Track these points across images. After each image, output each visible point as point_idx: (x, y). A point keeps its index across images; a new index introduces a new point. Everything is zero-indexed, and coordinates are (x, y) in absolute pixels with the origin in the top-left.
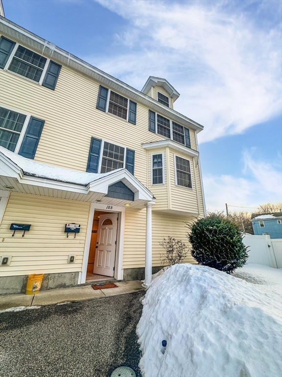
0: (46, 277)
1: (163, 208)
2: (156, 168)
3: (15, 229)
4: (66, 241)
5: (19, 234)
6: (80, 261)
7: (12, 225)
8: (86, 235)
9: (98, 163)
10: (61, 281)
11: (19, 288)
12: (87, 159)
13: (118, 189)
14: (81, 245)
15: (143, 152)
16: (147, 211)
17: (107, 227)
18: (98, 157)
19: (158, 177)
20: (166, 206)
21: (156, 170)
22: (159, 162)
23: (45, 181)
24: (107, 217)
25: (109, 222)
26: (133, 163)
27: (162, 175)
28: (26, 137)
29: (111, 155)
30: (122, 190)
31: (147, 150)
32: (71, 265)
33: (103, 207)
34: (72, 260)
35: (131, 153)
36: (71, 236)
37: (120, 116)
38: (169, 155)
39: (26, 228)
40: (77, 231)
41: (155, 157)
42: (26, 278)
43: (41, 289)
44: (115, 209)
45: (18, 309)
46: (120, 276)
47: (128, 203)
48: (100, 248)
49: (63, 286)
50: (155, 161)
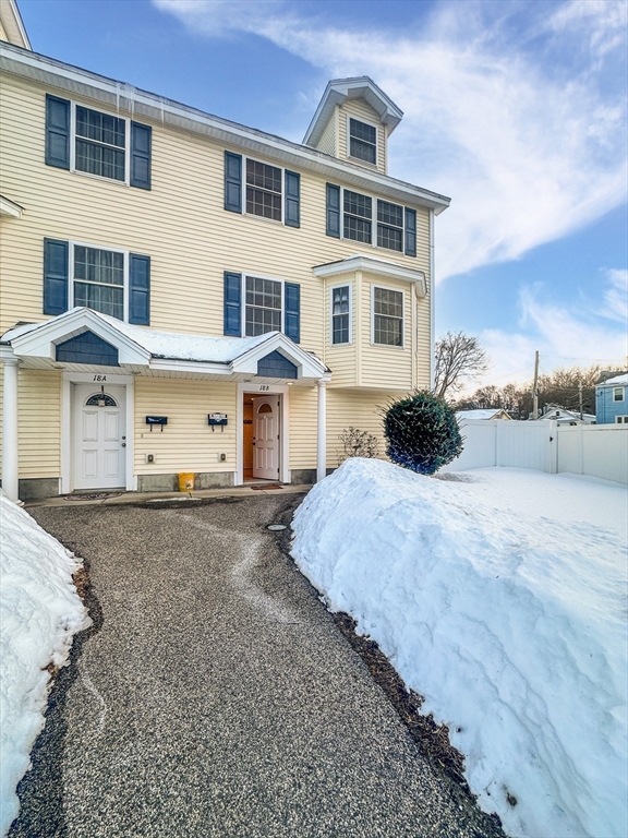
0: (197, 476)
1: (347, 383)
2: (338, 313)
3: (152, 423)
4: (211, 436)
5: (157, 428)
6: (234, 460)
7: (147, 418)
8: (236, 427)
9: (239, 318)
10: (214, 481)
11: (171, 486)
12: (222, 314)
13: (273, 363)
14: (232, 440)
15: (316, 284)
16: (318, 393)
17: (265, 416)
18: (239, 308)
19: (340, 331)
20: (353, 380)
21: (339, 317)
22: (344, 302)
23: (177, 363)
24: (263, 401)
25: (266, 409)
26: (298, 309)
27: (347, 327)
28: (132, 292)
29: (259, 300)
30: (278, 364)
31: (323, 279)
32: (223, 464)
33: (255, 388)
34: (223, 458)
35: (293, 290)
36: (218, 429)
37: (268, 215)
38: (360, 288)
39: (163, 421)
40: (224, 423)
41: (336, 292)
42: (177, 477)
43: (194, 489)
44: (274, 390)
45: (180, 499)
46: (287, 478)
47: (290, 382)
48: (258, 444)
49: (217, 486)
50: (338, 299)
